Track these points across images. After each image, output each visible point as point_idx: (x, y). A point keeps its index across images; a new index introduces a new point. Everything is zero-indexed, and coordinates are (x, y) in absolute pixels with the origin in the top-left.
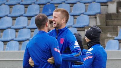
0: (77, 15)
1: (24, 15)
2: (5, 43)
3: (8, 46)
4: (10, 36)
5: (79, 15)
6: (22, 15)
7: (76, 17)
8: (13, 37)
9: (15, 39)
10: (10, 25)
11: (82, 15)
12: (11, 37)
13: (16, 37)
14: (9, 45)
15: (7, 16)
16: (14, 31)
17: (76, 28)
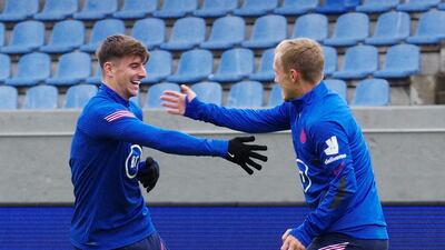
0: (419, 12)
1: (277, 10)
2: (226, 87)
3: (234, 96)
4: (238, 68)
5: (425, 11)
6: (270, 12)
7: (417, 16)
8: (248, 71)
9: (252, 76)
10: (239, 39)
11: (434, 11)
12: (243, 69)
13: (254, 71)
14: (238, 91)
15: (231, 13)
16: (250, 53)
17: (417, 44)
